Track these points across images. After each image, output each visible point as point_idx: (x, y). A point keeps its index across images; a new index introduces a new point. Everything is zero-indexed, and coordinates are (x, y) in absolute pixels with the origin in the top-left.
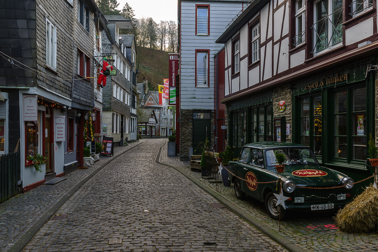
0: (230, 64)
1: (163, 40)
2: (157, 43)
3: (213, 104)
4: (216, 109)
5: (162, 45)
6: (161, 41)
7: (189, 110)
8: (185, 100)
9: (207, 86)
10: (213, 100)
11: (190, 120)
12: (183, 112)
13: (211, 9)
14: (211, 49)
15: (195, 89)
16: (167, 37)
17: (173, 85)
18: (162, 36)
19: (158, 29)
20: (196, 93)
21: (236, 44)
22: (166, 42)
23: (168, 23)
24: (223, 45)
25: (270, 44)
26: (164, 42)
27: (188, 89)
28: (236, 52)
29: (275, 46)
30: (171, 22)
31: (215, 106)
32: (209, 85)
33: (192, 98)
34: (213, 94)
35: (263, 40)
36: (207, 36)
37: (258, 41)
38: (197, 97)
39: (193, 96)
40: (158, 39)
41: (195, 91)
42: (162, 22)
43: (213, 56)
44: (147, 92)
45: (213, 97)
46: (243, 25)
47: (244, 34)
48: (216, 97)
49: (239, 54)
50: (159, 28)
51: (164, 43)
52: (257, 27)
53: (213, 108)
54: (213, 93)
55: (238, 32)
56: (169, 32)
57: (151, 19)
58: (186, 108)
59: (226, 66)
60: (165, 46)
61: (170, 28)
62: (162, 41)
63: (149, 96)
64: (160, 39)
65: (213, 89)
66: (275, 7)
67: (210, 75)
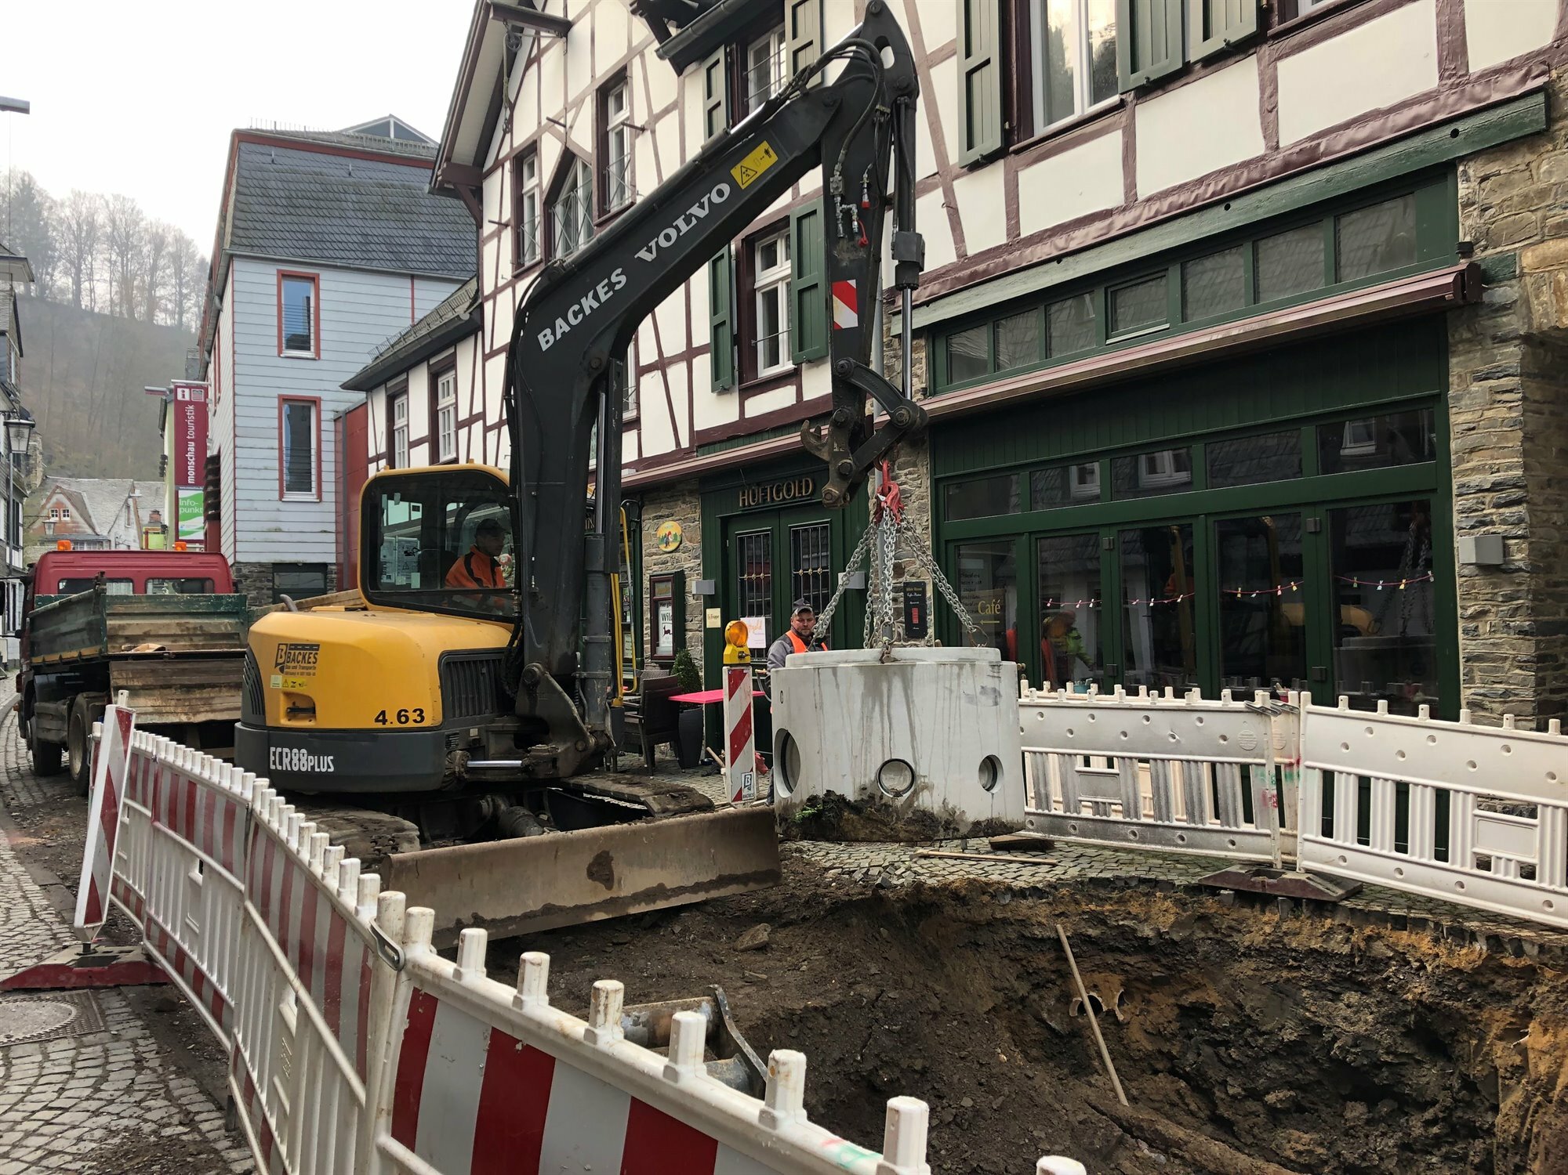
0: (383, 449)
1: (83, 267)
2: (57, 275)
3: (333, 548)
4: (341, 561)
5: (77, 283)
6: (73, 270)
7: (261, 565)
8: (250, 536)
9: (314, 498)
10: (334, 535)
11: (265, 591)
12: (245, 571)
13: (323, 285)
14: (323, 395)
15: (280, 505)
16: (101, 257)
17: (191, 480)
18: (80, 250)
19: (61, 221)
20: (282, 516)
21: (397, 402)
22: (97, 277)
23: (102, 201)
24: (359, 396)
25: (478, 427)
26: (91, 274)
27: (256, 505)
28: (399, 423)
29: (488, 434)
30: (116, 197)
31: (337, 553)
32: (320, 496)
33: (269, 531)
34: (334, 520)
35: (463, 415)
36: (314, 359)
37: (452, 409)
38: (284, 527)
39: (273, 525)
40: (60, 258)
41: (279, 510)
42: (78, 195)
43: (332, 416)
44: (38, 482)
45: (332, 528)
46: (416, 364)
47: (418, 384)
48: (341, 529)
49: (406, 429)
50: (63, 215)
51: (91, 280)
52: (449, 377)
53: (331, 559)
54: (333, 517)
55: (404, 376)
56: (112, 240)
57: (26, 178)
58: (254, 559)
59: (372, 453)
60: (92, 290)
61: (113, 221)
62: (76, 270)
63: (49, 498)
64: (72, 262)
65: (333, 507)
66: (487, 350)
67: (323, 468)
